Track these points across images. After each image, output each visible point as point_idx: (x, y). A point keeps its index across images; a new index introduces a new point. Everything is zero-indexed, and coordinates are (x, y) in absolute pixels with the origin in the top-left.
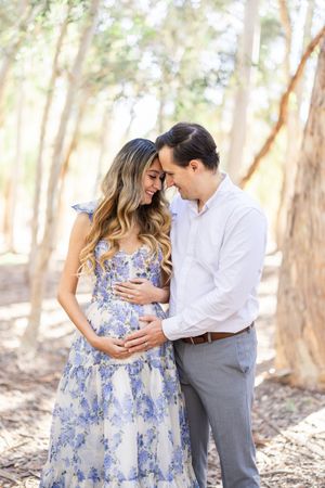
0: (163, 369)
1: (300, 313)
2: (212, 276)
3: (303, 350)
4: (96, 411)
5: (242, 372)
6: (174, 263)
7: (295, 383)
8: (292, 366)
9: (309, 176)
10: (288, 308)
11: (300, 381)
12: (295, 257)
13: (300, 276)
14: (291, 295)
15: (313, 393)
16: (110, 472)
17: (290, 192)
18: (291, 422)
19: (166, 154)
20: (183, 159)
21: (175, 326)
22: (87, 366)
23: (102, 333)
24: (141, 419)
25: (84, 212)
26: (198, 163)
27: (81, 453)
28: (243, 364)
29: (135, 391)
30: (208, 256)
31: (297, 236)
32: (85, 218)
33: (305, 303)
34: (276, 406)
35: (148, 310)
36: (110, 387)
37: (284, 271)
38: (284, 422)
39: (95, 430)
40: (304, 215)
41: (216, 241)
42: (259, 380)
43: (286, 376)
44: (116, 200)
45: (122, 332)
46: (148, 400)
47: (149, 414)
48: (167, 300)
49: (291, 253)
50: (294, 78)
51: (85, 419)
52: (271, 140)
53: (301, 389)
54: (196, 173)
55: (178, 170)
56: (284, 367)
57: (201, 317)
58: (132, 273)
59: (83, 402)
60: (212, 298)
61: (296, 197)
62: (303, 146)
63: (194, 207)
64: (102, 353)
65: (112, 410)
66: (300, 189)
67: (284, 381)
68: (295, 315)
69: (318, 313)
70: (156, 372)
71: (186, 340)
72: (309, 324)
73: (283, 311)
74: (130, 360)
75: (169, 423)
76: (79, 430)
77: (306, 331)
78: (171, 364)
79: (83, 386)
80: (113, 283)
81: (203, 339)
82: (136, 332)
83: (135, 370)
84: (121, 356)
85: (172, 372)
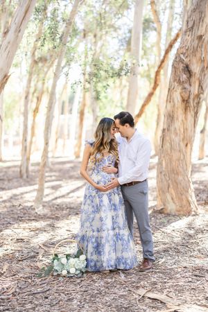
0: (119, 194)
1: (167, 181)
2: (134, 163)
3: (169, 197)
4: (97, 209)
5: (145, 194)
6: (120, 159)
7: (166, 212)
8: (164, 205)
9: (169, 120)
10: (162, 180)
11: (168, 211)
12: (164, 157)
13: (167, 165)
14: (163, 173)
15: (174, 216)
16: (104, 228)
17: (161, 128)
18: (164, 226)
19: (117, 121)
20: (123, 123)
21: (122, 180)
22: (93, 195)
23: (98, 183)
24: (112, 211)
25: (89, 143)
26: (127, 125)
27: (93, 223)
28: (145, 192)
29: (110, 202)
30: (133, 156)
31: (164, 148)
32: (89, 145)
33: (169, 177)
34: (158, 221)
35: (113, 175)
36: (102, 201)
37: (160, 163)
38: (161, 226)
39: (98, 216)
40: (168, 138)
41: (135, 151)
42: (150, 212)
43: (162, 209)
44: (103, 139)
45: (105, 183)
46: (114, 205)
47: (115, 209)
48: (118, 172)
49: (162, 155)
50: (163, 62)
51: (93, 212)
52: (151, 95)
53: (169, 215)
54: (127, 128)
55: (121, 127)
56: (161, 206)
57: (131, 176)
58: (107, 163)
59: (93, 207)
60: (135, 169)
61: (164, 130)
62: (166, 107)
63: (125, 139)
64: (98, 190)
65: (103, 208)
66: (166, 127)
67: (161, 212)
68: (165, 182)
69: (175, 181)
70: (116, 195)
71: (125, 185)
72: (171, 186)
73: (160, 181)
74: (107, 192)
75: (121, 212)
76: (92, 216)
77: (170, 189)
78: (120, 193)
79: (92, 202)
80: (101, 167)
81: (131, 184)
82: (110, 183)
83: (109, 195)
84: (104, 191)
85: (121, 196)
